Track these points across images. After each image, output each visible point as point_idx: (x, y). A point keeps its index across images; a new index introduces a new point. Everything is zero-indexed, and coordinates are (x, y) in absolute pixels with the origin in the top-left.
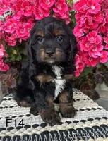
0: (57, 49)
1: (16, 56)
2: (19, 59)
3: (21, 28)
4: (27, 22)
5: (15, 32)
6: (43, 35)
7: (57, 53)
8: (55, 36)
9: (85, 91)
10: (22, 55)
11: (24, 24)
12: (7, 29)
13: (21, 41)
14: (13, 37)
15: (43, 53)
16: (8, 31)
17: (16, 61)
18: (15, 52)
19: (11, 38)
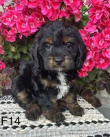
0: (66, 57)
1: (14, 54)
2: (17, 57)
3: (23, 22)
4: (30, 15)
5: (15, 26)
6: (51, 42)
7: (67, 61)
8: (64, 44)
9: (87, 97)
10: (21, 53)
11: (27, 18)
12: (5, 21)
13: (21, 37)
14: (12, 31)
15: (51, 61)
16: (6, 24)
17: (14, 60)
18: (13, 49)
19: (10, 33)
